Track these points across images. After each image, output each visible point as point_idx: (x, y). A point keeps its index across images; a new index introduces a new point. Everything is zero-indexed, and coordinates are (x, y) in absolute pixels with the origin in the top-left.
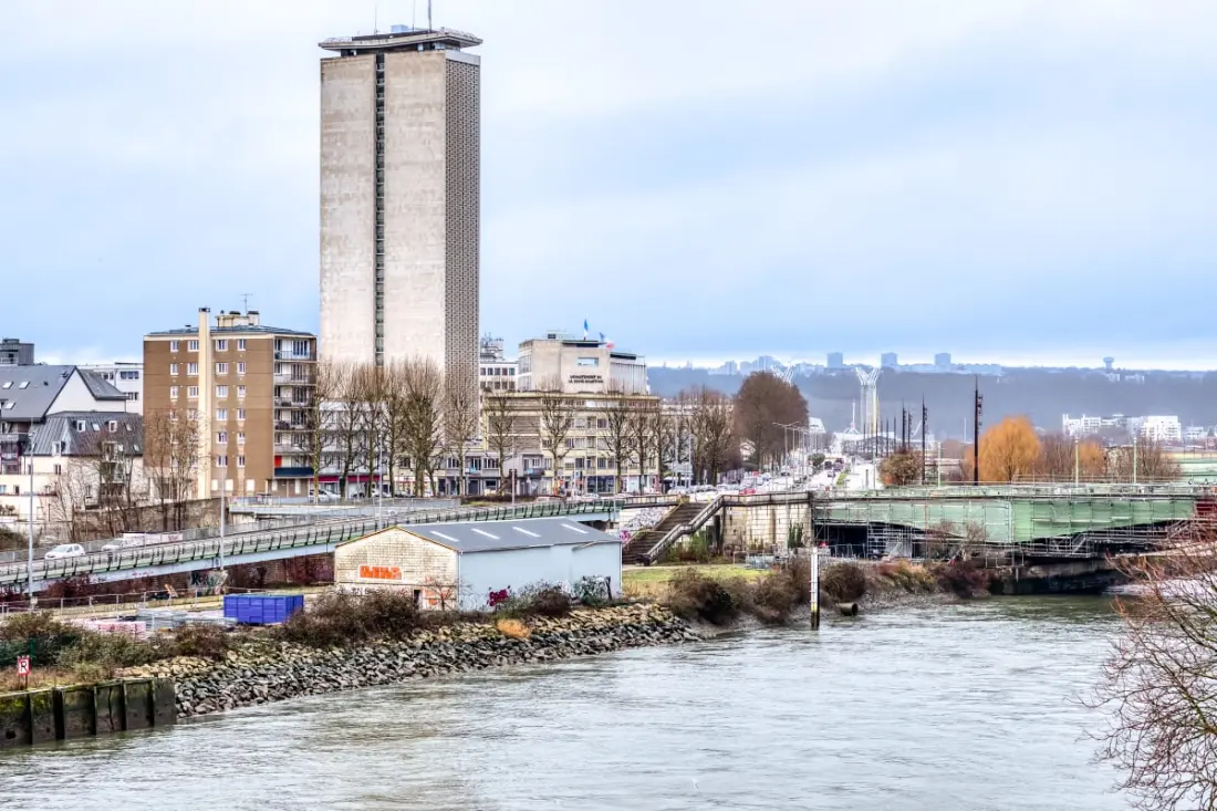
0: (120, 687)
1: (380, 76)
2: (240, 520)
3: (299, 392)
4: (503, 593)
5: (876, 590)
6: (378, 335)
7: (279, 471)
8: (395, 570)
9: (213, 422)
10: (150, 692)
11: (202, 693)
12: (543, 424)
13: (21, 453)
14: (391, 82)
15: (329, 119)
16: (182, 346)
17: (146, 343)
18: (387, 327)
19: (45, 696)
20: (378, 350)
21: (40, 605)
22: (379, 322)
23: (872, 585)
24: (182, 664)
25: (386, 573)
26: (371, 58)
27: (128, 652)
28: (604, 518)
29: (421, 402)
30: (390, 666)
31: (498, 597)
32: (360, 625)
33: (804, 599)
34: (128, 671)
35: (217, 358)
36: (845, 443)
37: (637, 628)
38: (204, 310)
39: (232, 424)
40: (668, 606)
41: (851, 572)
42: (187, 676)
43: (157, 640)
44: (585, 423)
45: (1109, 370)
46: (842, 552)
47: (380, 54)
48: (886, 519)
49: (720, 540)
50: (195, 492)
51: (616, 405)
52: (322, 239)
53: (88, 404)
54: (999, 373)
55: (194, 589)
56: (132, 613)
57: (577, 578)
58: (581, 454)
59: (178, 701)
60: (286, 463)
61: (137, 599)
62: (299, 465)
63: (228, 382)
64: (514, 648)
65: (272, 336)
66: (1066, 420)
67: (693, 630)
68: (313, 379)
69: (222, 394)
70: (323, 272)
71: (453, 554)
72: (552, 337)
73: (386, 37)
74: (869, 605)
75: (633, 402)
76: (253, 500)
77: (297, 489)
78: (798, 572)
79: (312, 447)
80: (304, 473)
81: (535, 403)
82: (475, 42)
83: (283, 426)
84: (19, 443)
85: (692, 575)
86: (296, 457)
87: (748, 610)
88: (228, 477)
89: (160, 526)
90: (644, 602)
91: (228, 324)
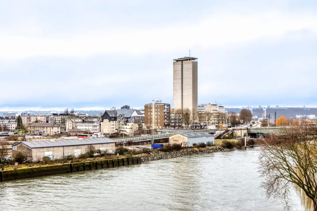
0: (133, 158)
1: (182, 64)
2: (159, 132)
3: (168, 113)
4: (195, 144)
5: (256, 143)
6: (182, 104)
7: (165, 125)
8: (178, 140)
9: (155, 118)
10: (137, 159)
11: (146, 159)
12: (206, 118)
13: (127, 122)
14: (184, 65)
15: (175, 71)
16: (150, 106)
17: (145, 106)
18: (183, 103)
19: (121, 159)
20: (182, 106)
21: (125, 145)
22: (182, 102)
23: (256, 142)
24: (143, 155)
25: (177, 141)
26: (181, 62)
27: (135, 153)
28: (214, 132)
29: (187, 114)
30: (176, 155)
31: (194, 144)
32: (171, 148)
33: (244, 145)
34: (135, 155)
35: (155, 108)
36: (260, 120)
37: (216, 149)
38: (153, 101)
39: (158, 118)
40: (222, 146)
41: (252, 140)
42: (144, 156)
43: (140, 151)
44: (213, 117)
45: (304, 108)
46: (252, 137)
47: (182, 61)
48: (259, 132)
49: (233, 135)
50: (152, 128)
51: (218, 114)
52: (174, 89)
53: (137, 115)
54: (286, 108)
55: (149, 143)
56: (138, 147)
57: (207, 142)
58: (213, 122)
59: (142, 160)
60: (166, 124)
61: (139, 145)
62: (168, 124)
63: (157, 112)
64: (196, 152)
65: (163, 104)
66: (297, 116)
67: (225, 149)
68: (170, 111)
69: (156, 113)
70: (174, 94)
71: (187, 138)
72: (209, 104)
73: (183, 58)
74: (255, 146)
75: (221, 114)
76: (161, 129)
77: (168, 128)
78: (243, 140)
79: (170, 121)
80: (168, 125)
81: (205, 114)
82: (197, 59)
83: (165, 118)
84: (127, 121)
85: (226, 141)
86: (167, 123)
87: (235, 146)
88: (157, 126)
89: (147, 133)
90: (218, 145)
91: (157, 103)
